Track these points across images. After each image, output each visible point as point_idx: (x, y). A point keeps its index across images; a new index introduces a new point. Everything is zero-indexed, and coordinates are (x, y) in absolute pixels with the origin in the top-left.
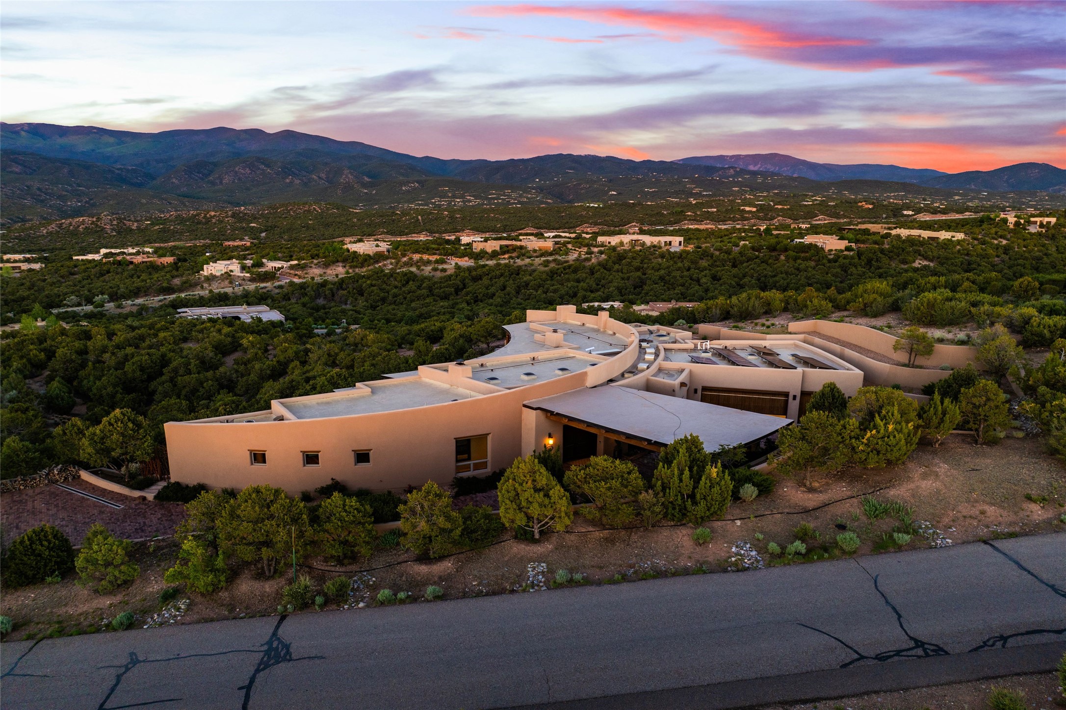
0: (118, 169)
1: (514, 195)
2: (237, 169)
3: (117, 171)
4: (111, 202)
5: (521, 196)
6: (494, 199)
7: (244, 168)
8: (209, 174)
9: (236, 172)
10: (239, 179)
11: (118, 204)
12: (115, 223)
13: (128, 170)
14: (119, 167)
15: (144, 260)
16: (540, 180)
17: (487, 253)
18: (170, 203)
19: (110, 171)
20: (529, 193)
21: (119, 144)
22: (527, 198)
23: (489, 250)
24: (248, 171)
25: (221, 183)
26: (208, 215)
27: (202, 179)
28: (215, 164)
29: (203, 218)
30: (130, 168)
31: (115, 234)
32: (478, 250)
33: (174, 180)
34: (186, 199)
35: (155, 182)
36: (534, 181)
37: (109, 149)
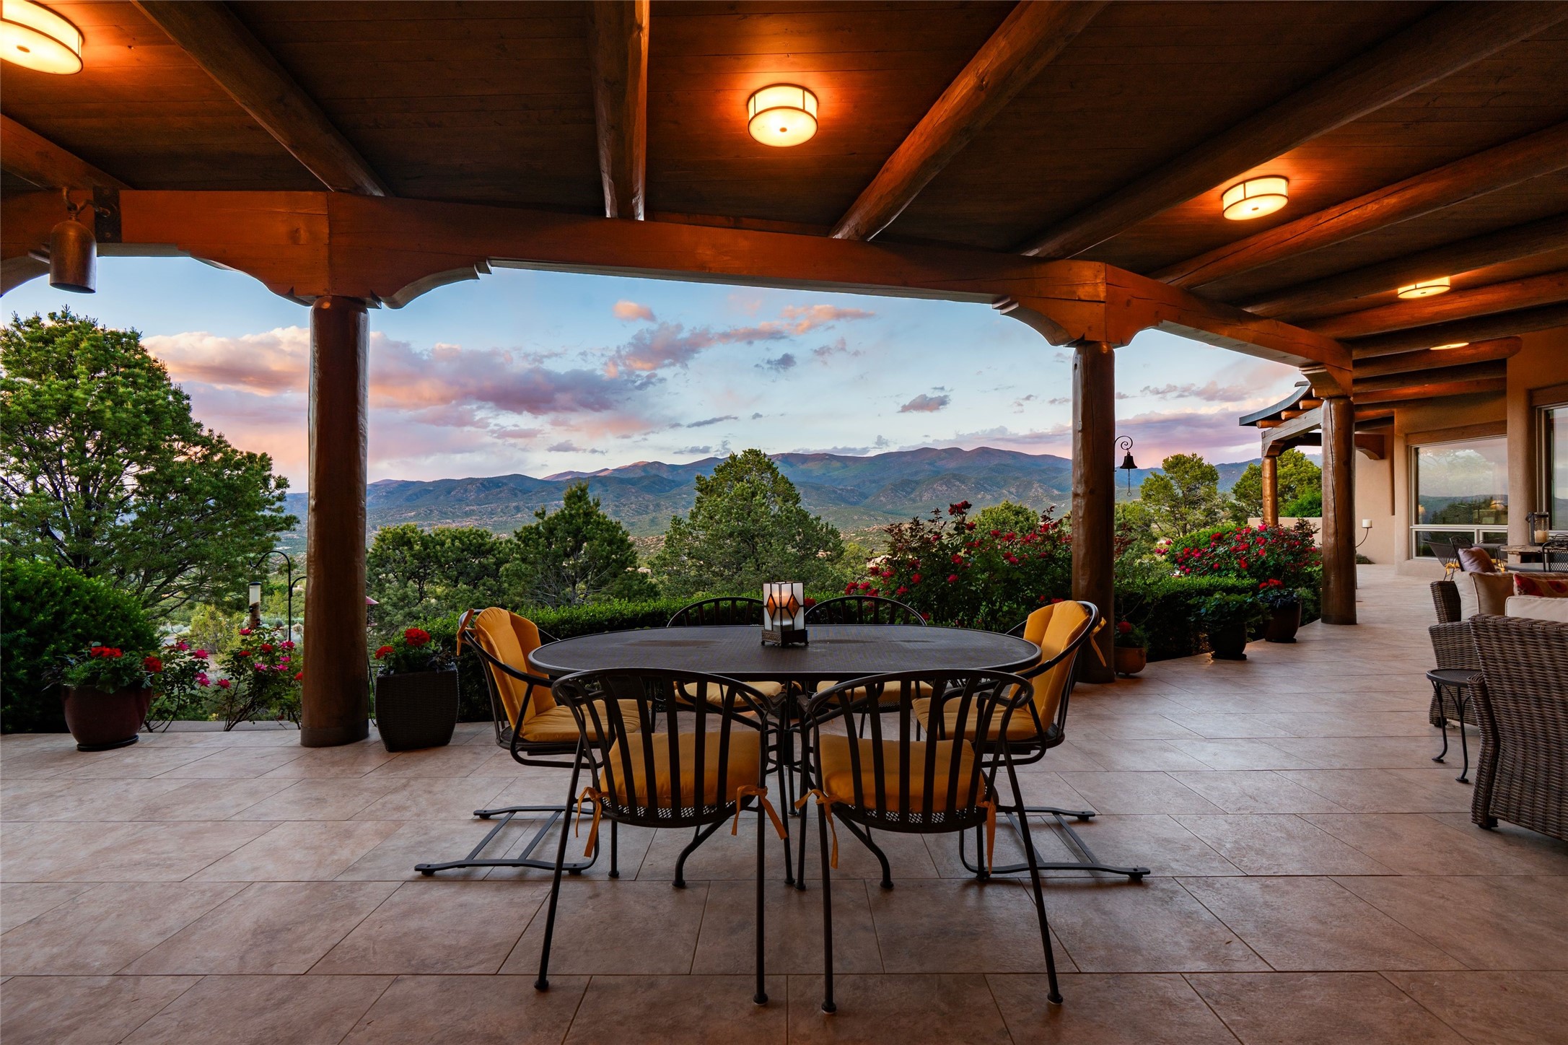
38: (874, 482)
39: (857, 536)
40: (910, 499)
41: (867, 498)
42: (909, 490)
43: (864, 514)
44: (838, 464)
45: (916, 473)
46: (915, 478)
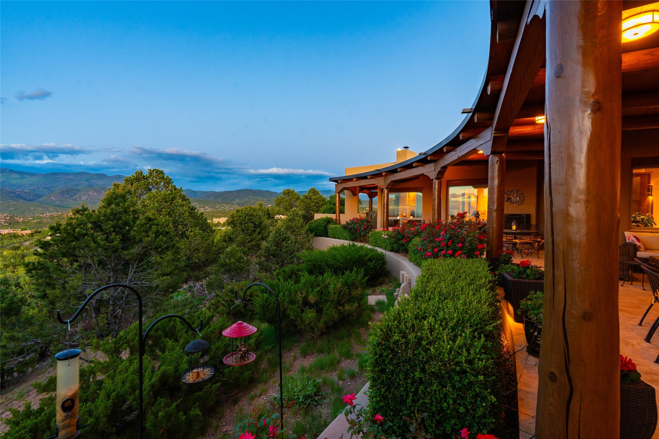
0: (18, 191)
1: (227, 206)
2: (90, 193)
3: (18, 193)
4: (11, 209)
5: (230, 207)
6: (218, 208)
7: (94, 193)
8: (74, 195)
9: (89, 195)
10: (91, 198)
11: (15, 210)
12: (8, 218)
13: (25, 192)
14: (19, 190)
15: (9, 232)
16: (238, 200)
17: (221, 224)
18: (48, 210)
19: (13, 192)
20: (234, 205)
21: (21, 179)
22: (233, 208)
23: (222, 223)
24: (96, 194)
25: (80, 200)
26: (69, 215)
27: (69, 198)
28: (78, 190)
29: (66, 216)
30: (26, 191)
31: (6, 224)
32: (216, 222)
33: (52, 198)
34: (58, 208)
35: (40, 199)
36: (236, 200)
37: (15, 181)
38: (46, 188)
39: (34, 219)
40: (73, 199)
41: (41, 197)
42: (72, 194)
43: (38, 206)
44: (17, 176)
45: (77, 185)
46: (76, 188)
